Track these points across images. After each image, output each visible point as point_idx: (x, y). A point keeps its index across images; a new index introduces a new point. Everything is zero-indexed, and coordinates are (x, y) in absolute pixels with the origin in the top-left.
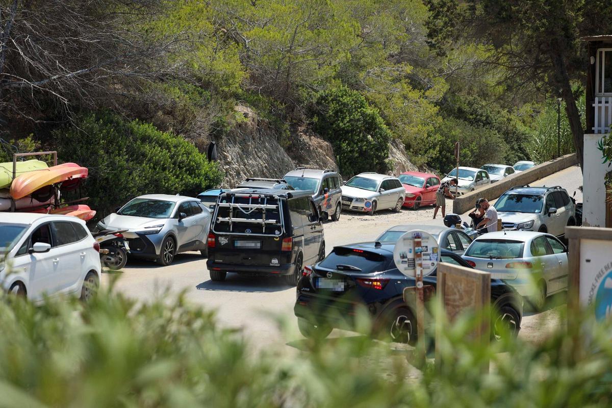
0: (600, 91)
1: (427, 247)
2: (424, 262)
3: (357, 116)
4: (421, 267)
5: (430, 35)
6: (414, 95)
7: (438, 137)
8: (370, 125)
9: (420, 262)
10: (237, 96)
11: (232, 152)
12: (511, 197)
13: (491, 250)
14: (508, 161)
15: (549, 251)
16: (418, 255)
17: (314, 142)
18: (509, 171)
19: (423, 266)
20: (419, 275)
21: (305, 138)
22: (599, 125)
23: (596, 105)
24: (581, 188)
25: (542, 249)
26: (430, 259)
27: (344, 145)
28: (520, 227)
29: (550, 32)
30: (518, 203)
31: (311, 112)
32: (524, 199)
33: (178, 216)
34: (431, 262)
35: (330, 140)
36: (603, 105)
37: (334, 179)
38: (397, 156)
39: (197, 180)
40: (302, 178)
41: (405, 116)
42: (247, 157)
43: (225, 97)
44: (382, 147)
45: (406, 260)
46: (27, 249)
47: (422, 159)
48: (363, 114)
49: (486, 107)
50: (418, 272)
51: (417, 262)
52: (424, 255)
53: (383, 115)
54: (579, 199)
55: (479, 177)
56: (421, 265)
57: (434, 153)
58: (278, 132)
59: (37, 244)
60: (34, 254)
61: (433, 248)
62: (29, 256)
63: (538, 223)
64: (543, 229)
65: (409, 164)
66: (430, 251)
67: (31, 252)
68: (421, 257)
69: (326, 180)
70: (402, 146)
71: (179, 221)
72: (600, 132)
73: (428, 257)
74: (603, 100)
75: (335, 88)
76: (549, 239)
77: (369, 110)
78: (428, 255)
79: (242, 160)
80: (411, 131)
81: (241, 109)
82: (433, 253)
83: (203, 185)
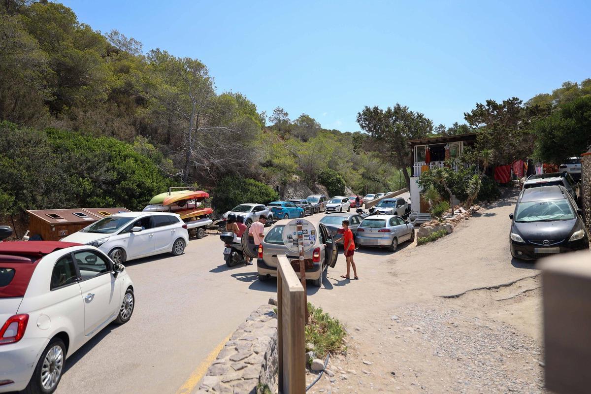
0: (416, 161)
1: (307, 230)
2: (305, 242)
3: (334, 178)
4: (303, 245)
5: (354, 148)
6: (354, 172)
7: (362, 185)
8: (339, 181)
9: (301, 242)
10: (294, 172)
11: (291, 190)
12: (384, 202)
13: (372, 224)
14: (385, 192)
15: (398, 223)
16: (300, 236)
17: (320, 186)
18: (385, 195)
19: (304, 244)
20: (301, 251)
21: (317, 186)
22: (416, 174)
23: (414, 167)
24: (410, 199)
25: (395, 223)
26: (310, 239)
27: (330, 188)
28: (387, 213)
29: (395, 143)
30: (386, 204)
31: (319, 177)
32: (388, 202)
33: (253, 211)
34: (310, 241)
35: (326, 186)
36: (417, 166)
37: (325, 198)
38: (348, 191)
39: (269, 198)
40: (313, 198)
41: (352, 179)
42: (297, 192)
43: (289, 172)
44: (343, 188)
45: (292, 240)
46: (129, 230)
47: (357, 192)
48: (336, 177)
49: (378, 177)
50: (301, 249)
51: (300, 242)
52: (305, 236)
53: (343, 178)
54: (409, 202)
55: (375, 197)
56: (302, 244)
57: (361, 190)
58: (308, 183)
59: (136, 227)
60: (134, 233)
61: (311, 231)
62: (130, 233)
63: (394, 212)
64: (396, 213)
65: (353, 193)
66: (309, 233)
67: (132, 232)
68: (302, 238)
69: (321, 198)
70: (350, 188)
71: (254, 213)
72: (416, 176)
73: (308, 238)
74: (417, 165)
75: (328, 170)
76: (398, 218)
77: (338, 176)
78: (308, 236)
79: (295, 193)
80: (353, 183)
81: (295, 176)
82: (312, 234)
83: (271, 200)
